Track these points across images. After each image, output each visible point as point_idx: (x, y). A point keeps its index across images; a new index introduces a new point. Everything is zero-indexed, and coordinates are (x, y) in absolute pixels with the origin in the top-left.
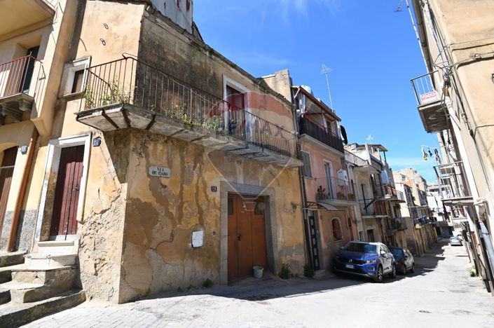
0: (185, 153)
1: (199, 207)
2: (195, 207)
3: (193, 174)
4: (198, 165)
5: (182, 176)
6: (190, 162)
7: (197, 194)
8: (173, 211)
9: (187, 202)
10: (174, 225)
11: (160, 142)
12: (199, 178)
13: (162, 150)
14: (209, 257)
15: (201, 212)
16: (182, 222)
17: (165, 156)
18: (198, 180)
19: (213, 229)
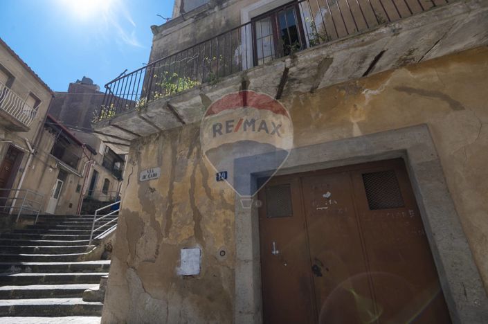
0: (178, 141)
1: (196, 210)
2: (188, 210)
3: (187, 165)
4: (195, 150)
5: (173, 171)
6: (183, 150)
7: (192, 192)
8: (160, 219)
9: (177, 204)
10: (160, 238)
11: (152, 142)
12: (195, 167)
13: (153, 150)
14: (211, 299)
15: (198, 218)
16: (170, 234)
17: (156, 155)
18: (194, 171)
19: (219, 246)
